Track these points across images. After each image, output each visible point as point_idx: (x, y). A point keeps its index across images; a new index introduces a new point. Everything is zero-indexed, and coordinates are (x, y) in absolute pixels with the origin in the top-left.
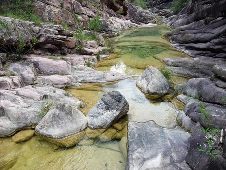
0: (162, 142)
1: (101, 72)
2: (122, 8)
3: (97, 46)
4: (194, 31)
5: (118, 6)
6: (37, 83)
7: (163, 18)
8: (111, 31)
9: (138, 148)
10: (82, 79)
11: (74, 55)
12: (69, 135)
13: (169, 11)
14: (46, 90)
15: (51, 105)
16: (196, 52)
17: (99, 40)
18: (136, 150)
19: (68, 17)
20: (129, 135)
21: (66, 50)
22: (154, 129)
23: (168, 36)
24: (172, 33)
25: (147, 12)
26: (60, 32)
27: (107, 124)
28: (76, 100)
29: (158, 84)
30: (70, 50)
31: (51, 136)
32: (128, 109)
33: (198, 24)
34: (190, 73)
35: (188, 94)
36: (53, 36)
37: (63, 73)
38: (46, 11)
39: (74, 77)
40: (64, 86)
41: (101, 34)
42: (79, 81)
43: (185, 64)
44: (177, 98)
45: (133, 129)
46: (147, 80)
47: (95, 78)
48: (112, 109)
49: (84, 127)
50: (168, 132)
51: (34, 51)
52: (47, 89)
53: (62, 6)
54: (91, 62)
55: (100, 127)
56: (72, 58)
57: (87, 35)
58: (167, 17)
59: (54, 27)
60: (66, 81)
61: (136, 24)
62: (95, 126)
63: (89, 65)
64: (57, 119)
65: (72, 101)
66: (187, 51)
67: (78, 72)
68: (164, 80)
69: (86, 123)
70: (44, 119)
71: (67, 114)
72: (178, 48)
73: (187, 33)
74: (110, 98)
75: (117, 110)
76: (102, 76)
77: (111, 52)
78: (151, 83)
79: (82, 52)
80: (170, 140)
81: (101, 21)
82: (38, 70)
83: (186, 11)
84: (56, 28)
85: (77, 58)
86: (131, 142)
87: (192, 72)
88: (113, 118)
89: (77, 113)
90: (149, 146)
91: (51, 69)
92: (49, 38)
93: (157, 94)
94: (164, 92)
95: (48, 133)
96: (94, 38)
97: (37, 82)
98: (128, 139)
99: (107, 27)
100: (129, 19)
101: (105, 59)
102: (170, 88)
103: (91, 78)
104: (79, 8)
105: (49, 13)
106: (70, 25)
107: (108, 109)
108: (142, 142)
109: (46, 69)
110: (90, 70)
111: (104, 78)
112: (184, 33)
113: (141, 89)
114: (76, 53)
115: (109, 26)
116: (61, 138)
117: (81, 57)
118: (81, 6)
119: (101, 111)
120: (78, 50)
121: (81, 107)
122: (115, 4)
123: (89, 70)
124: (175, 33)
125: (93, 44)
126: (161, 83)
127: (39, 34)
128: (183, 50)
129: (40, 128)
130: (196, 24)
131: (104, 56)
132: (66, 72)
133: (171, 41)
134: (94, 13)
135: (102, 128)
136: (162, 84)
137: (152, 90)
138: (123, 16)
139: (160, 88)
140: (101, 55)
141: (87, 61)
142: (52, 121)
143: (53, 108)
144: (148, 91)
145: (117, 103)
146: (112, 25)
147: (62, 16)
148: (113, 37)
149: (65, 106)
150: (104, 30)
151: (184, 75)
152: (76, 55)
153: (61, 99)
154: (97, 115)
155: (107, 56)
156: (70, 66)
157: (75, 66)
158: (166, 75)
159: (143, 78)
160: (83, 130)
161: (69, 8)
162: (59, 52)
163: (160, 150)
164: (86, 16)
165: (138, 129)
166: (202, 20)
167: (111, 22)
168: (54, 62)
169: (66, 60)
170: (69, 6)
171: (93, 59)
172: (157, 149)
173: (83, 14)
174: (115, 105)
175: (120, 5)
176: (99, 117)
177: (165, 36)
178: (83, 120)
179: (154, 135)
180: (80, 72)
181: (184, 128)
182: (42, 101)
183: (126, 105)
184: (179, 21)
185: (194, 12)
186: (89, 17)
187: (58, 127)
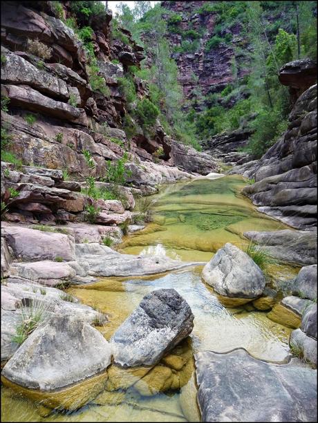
0: (272, 390)
1: (132, 256)
2: (161, 147)
3: (122, 209)
4: (294, 184)
5: (155, 144)
6: (8, 277)
7: (231, 165)
8: (146, 184)
9: (227, 405)
10: (96, 269)
11: (80, 224)
12: (75, 383)
13: (241, 154)
14: (28, 290)
15: (37, 319)
16: (302, 220)
17: (126, 199)
18: (223, 409)
19: (69, 158)
20: (201, 379)
21: (67, 215)
22: (250, 364)
23: (248, 193)
24: (256, 188)
25: (204, 156)
26: (58, 182)
27: (154, 357)
28: (85, 310)
29: (246, 276)
30: (74, 215)
31: (35, 386)
32: (192, 326)
33: (301, 173)
34: (298, 257)
35: (304, 296)
36: (45, 188)
37: (60, 257)
38: (31, 147)
39: (81, 265)
40: (61, 282)
41: (129, 189)
42: (90, 272)
43: (289, 240)
44: (282, 304)
45: (207, 366)
46: (223, 270)
47: (122, 267)
48: (164, 325)
49: (106, 363)
50: (278, 371)
51: (6, 215)
52: (28, 287)
53: (59, 140)
54: (112, 238)
55: (140, 364)
56: (78, 230)
57: (103, 189)
58: (240, 164)
59: (47, 173)
60: (67, 273)
61: (189, 175)
62: (129, 362)
63: (108, 243)
64: (51, 347)
65: (79, 311)
66: (285, 220)
67: (87, 255)
68: (255, 269)
69: (110, 355)
70: (22, 349)
71: (72, 337)
72: (269, 213)
73: (282, 187)
74: (159, 302)
75: (173, 327)
76: (136, 264)
77: (147, 221)
78: (230, 275)
79: (94, 220)
80: (286, 386)
81: (127, 167)
82: (12, 251)
83: (275, 153)
84: (50, 174)
85: (86, 230)
86: (210, 394)
87: (302, 255)
88: (166, 344)
89: (92, 334)
90: (248, 400)
91: (39, 250)
92: (36, 192)
93: (244, 296)
94: (257, 291)
95: (30, 379)
96: (116, 195)
97: (9, 273)
98: (198, 387)
99: (138, 177)
100: (174, 166)
101: (137, 233)
102: (266, 285)
103: (115, 267)
104: (90, 143)
105: (36, 151)
106: (72, 173)
107: (154, 325)
108: (231, 394)
109: (27, 249)
110: (111, 253)
111: (139, 266)
112: (277, 189)
113: (211, 287)
114: (84, 221)
115: (142, 177)
116: (58, 389)
117: (94, 229)
118: (93, 141)
119: (140, 330)
120: (89, 216)
121: (97, 324)
122: (151, 142)
123: (108, 253)
124: (259, 189)
125: (115, 205)
126: (250, 275)
127: (19, 184)
128: (278, 218)
129: (13, 369)
130: (297, 172)
131: (135, 227)
132: (66, 255)
133: (255, 203)
134: (116, 153)
135: (142, 365)
136: (253, 277)
137: (233, 289)
138: (163, 161)
139: (250, 285)
140: (130, 227)
141: (105, 236)
142: (41, 353)
143: (43, 325)
144: (227, 291)
145: (173, 313)
146: (147, 175)
147: (59, 156)
148: (150, 195)
149: (68, 320)
150: (134, 182)
151: (287, 260)
152: (83, 224)
153: (56, 307)
154: (132, 338)
155: (141, 227)
156: (74, 245)
157: (82, 245)
158: (258, 260)
159: (214, 266)
160: (104, 371)
161: (71, 142)
162: (54, 218)
163: (274, 409)
164: (102, 158)
165: (218, 366)
166: (307, 167)
167: (145, 170)
168: (45, 236)
169: (66, 233)
170: (73, 139)
171: (115, 233)
172: (268, 406)
173: (97, 154)
174: (169, 316)
175: (159, 142)
176: (137, 343)
177: (242, 194)
178: (103, 348)
179: (252, 378)
180: (92, 256)
181: (308, 361)
182: (18, 311)
183: (189, 316)
184: (265, 168)
185: (290, 153)
186: (107, 159)
187: (52, 365)
